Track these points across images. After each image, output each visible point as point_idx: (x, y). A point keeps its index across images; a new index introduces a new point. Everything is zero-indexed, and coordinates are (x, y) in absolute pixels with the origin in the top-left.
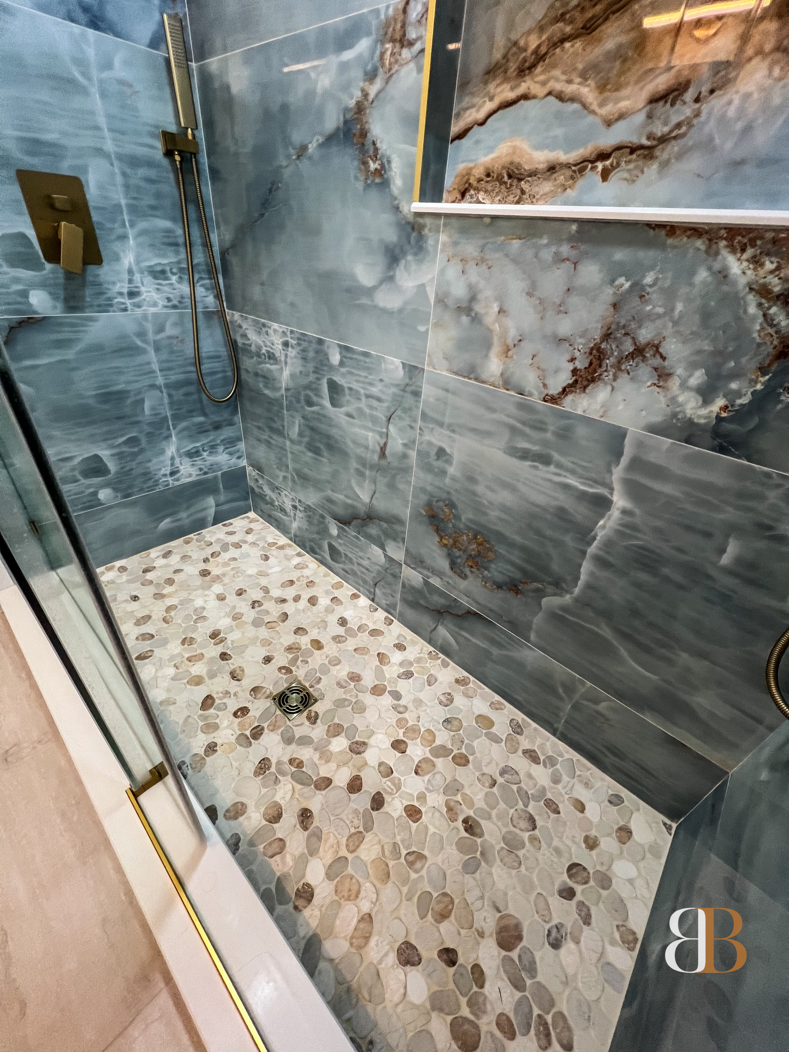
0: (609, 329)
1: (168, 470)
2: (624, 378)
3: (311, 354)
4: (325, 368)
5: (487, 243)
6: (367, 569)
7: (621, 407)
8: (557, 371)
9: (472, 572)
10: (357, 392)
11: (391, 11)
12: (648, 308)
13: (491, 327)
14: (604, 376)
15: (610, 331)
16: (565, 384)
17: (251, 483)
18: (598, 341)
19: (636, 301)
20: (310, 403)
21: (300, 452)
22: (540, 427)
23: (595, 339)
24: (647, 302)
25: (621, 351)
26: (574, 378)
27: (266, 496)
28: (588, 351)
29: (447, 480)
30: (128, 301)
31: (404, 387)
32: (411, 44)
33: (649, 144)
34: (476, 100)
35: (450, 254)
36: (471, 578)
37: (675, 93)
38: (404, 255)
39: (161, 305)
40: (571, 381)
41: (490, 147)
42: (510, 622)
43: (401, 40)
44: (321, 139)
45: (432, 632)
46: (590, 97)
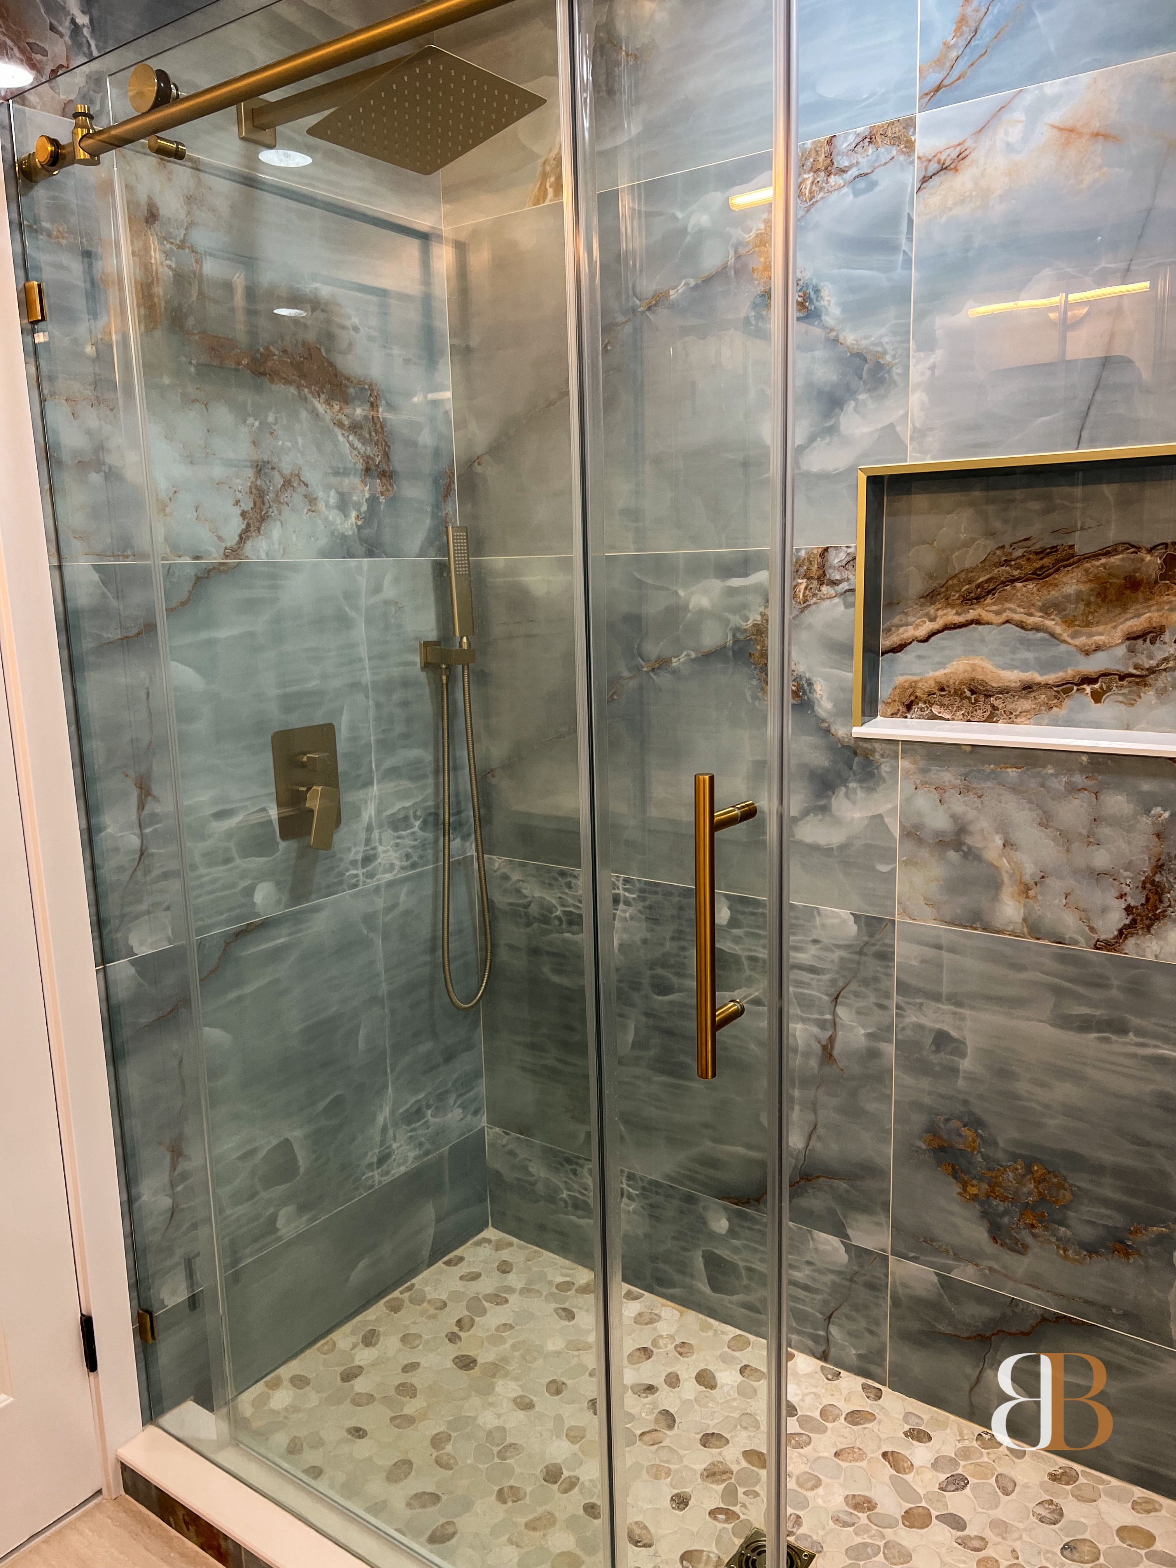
0: (1159, 860)
1: (374, 1156)
3: (669, 912)
5: (972, 771)
6: (806, 1288)
8: (1104, 910)
9: (1034, 1236)
11: (803, 553)
13: (995, 863)
14: (1169, 912)
15: (1160, 863)
16: (1120, 926)
17: (494, 1163)
18: (1149, 873)
20: (664, 989)
21: (636, 1077)
22: (1099, 983)
23: (1144, 872)
26: (1131, 917)
27: (533, 1184)
28: (1141, 885)
29: (961, 1083)
30: (360, 871)
31: (862, 948)
32: (834, 583)
33: (1138, 673)
34: (911, 619)
35: (918, 782)
36: (1035, 1248)
37: (1152, 634)
38: (844, 782)
39: (397, 868)
40: (1127, 922)
41: (939, 663)
42: (1126, 1315)
43: (819, 578)
44: (693, 655)
45: (972, 1389)
46: (1058, 630)
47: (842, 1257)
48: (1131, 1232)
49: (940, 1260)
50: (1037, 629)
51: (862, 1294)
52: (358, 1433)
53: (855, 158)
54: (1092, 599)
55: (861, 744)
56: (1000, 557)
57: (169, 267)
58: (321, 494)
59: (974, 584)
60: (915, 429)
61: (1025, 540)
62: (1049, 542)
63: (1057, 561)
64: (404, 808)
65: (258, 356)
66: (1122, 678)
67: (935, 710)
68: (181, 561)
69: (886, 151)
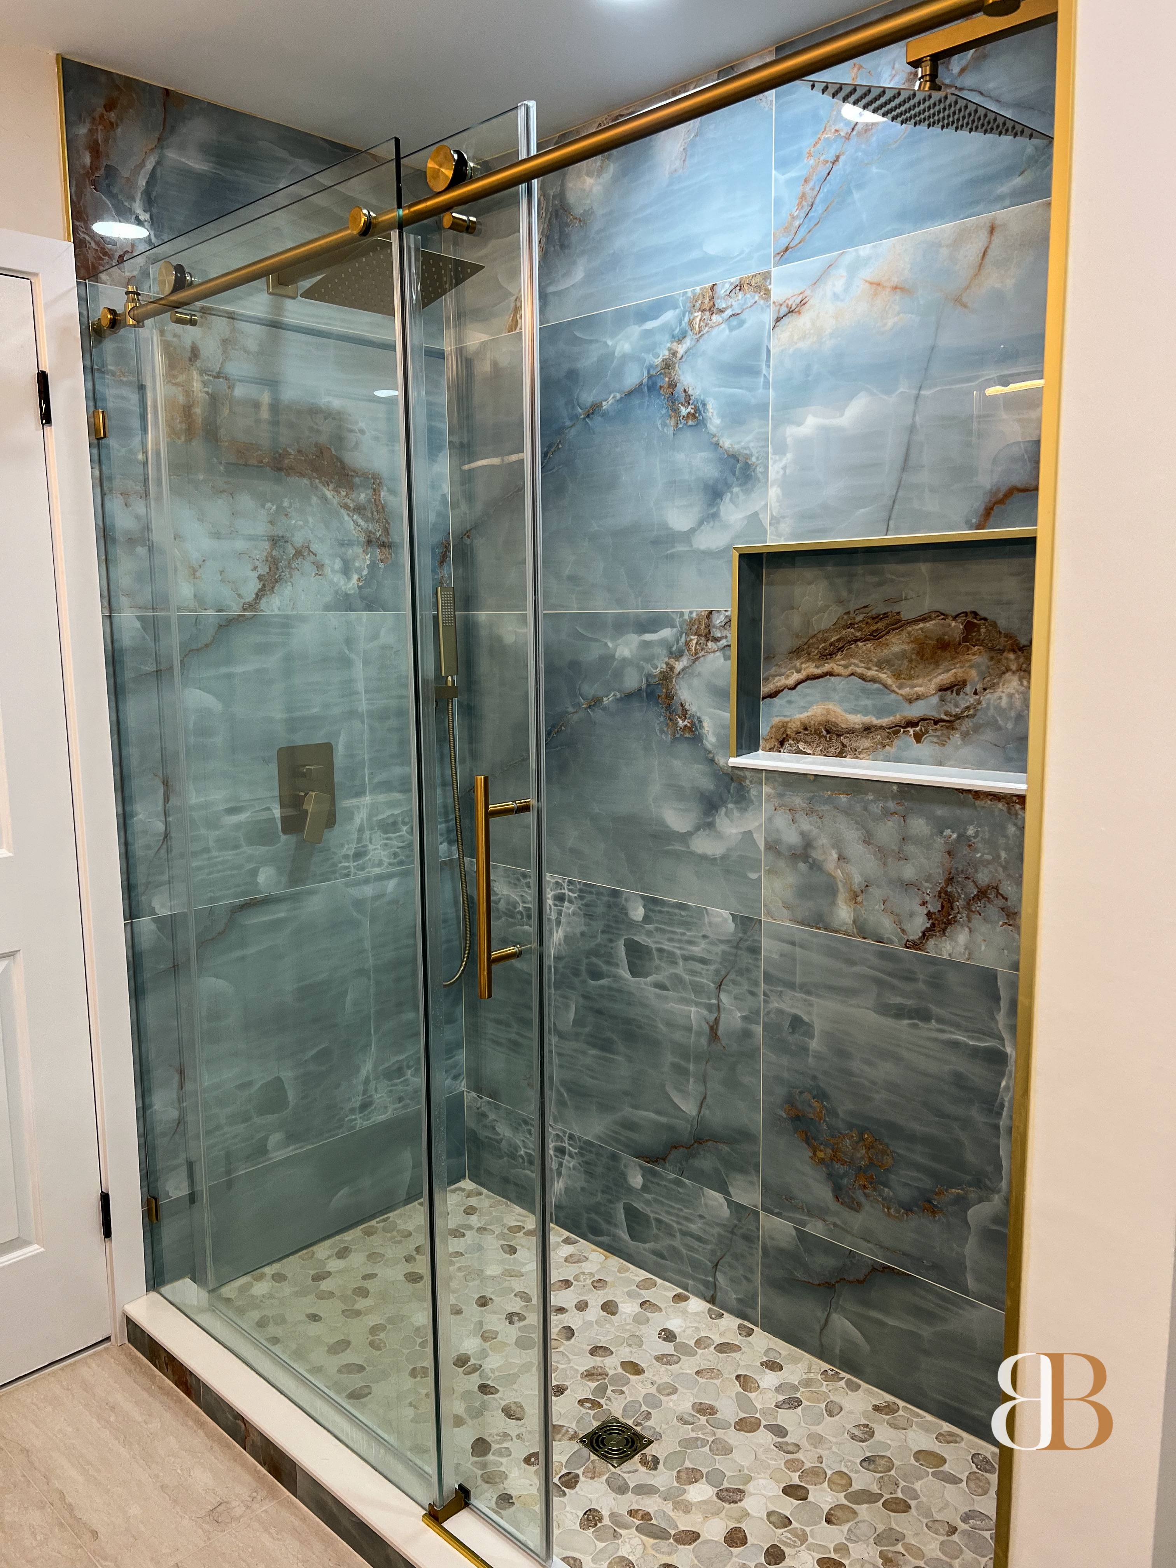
0: (950, 874)
1: (356, 1102)
2: (976, 920)
3: (600, 909)
4: (622, 926)
5: (815, 796)
7: (983, 948)
8: (912, 915)
9: (866, 1195)
10: (671, 954)
11: (694, 615)
12: (978, 855)
13: (833, 874)
14: (958, 918)
15: (951, 876)
16: (923, 929)
17: (470, 1123)
18: (943, 884)
19: (966, 850)
20: (596, 975)
21: (575, 1050)
22: (909, 977)
23: (940, 884)
24: (976, 850)
25: (966, 894)
26: (931, 921)
27: (499, 1142)
28: (937, 894)
29: (810, 1061)
30: (352, 864)
31: (738, 944)
32: (716, 640)
33: (948, 719)
34: (783, 670)
35: (776, 804)
36: (867, 1207)
37: (955, 687)
38: (724, 803)
39: (386, 864)
40: (928, 925)
41: (803, 707)
42: (934, 1267)
43: (706, 636)
44: (618, 695)
45: (822, 1330)
46: (889, 681)
47: (725, 1212)
48: (936, 1194)
49: (798, 1216)
50: (874, 680)
51: (740, 1246)
52: (314, 1318)
53: (731, 301)
54: (914, 657)
55: (736, 771)
56: (846, 621)
57: (207, 393)
58: (327, 562)
59: (828, 643)
60: (772, 517)
61: (865, 607)
62: (881, 609)
63: (888, 625)
64: (392, 815)
65: (277, 456)
66: (936, 722)
67: (801, 746)
68: (207, 613)
69: (752, 297)
